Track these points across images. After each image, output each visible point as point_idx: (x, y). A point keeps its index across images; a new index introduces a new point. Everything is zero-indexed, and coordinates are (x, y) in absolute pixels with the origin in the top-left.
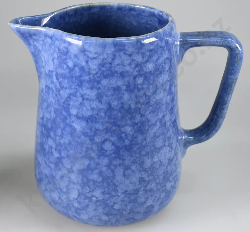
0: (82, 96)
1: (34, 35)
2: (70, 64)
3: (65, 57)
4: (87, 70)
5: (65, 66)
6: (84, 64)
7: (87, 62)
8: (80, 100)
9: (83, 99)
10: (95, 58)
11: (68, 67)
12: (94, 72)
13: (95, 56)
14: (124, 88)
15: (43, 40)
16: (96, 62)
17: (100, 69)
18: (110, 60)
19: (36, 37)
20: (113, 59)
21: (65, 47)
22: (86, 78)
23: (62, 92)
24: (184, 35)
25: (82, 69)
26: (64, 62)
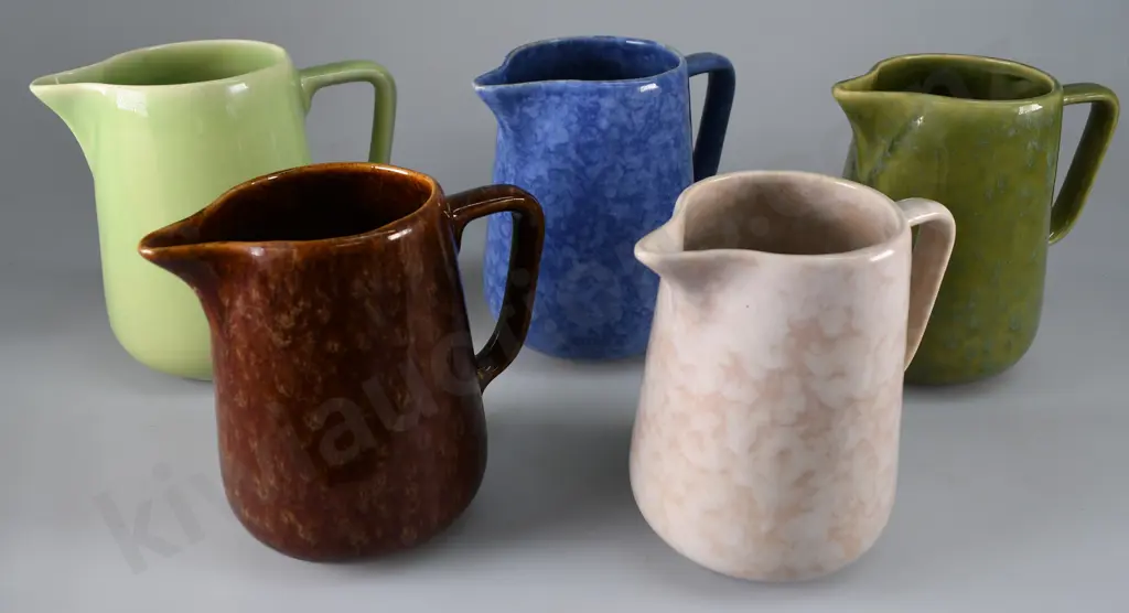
0: (624, 167)
1: (527, 96)
2: (604, 124)
3: (593, 117)
4: (630, 127)
5: (594, 131)
6: (624, 119)
7: (630, 116)
8: (621, 173)
9: (626, 171)
10: (640, 108)
11: (600, 130)
12: (639, 129)
13: (640, 105)
14: (672, 142)
15: (542, 102)
16: (641, 114)
17: (646, 122)
18: (657, 106)
19: (530, 99)
20: (661, 103)
21: (592, 103)
22: (628, 139)
23: (589, 170)
24: (690, 59)
25: (623, 129)
26: (593, 123)
